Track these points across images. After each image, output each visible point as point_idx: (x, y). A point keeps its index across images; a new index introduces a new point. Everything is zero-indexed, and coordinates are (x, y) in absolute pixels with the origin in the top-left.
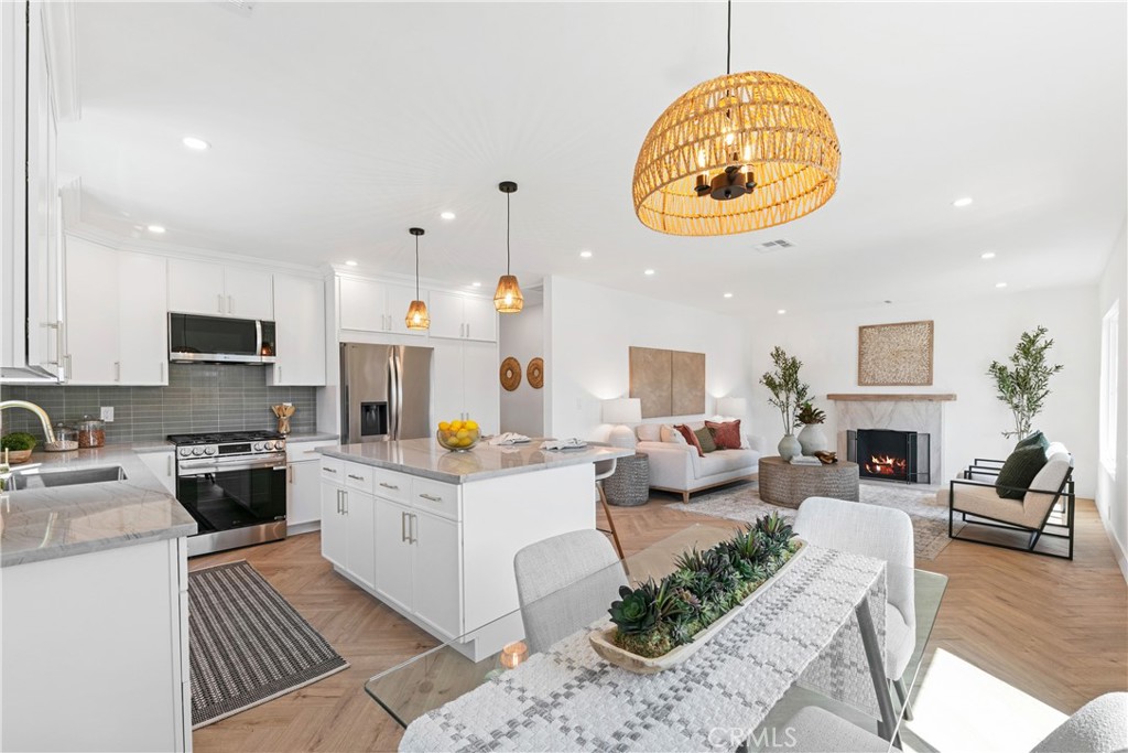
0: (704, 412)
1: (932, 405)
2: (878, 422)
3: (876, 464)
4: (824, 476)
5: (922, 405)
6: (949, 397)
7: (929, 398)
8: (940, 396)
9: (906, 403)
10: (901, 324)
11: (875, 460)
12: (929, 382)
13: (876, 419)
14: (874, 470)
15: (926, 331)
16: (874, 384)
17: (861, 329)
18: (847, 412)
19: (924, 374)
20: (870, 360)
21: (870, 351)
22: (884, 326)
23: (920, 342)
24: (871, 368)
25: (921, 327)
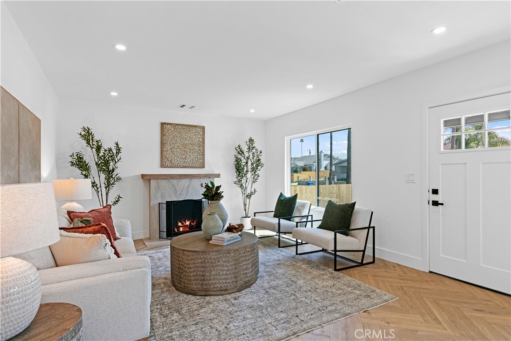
3: (180, 226)
9: (196, 180)
11: (180, 224)
12: (203, 167)
13: (178, 193)
14: (179, 230)
15: (201, 132)
16: (171, 167)
17: (162, 124)
19: (201, 161)
20: (169, 148)
21: (168, 142)
22: (177, 125)
23: (198, 139)
24: (169, 154)
25: (198, 129)
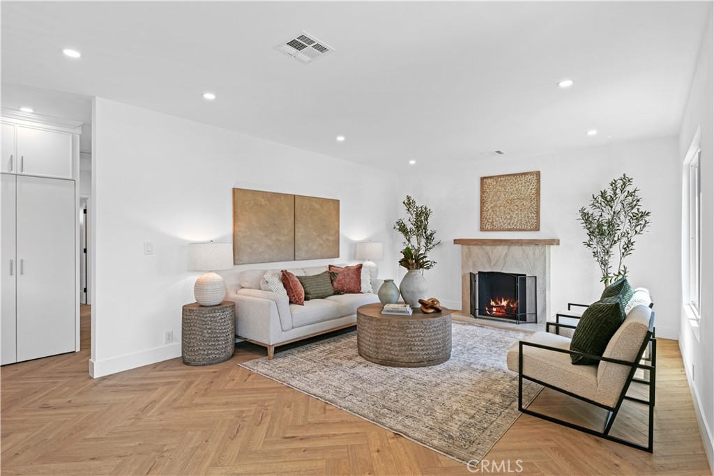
0: (338, 256)
1: (538, 250)
2: (495, 265)
3: (493, 306)
4: (408, 328)
5: (529, 249)
6: (554, 242)
7: (535, 243)
8: (545, 241)
10: (514, 175)
11: (493, 303)
12: (537, 229)
13: (493, 263)
14: (491, 311)
15: (535, 181)
16: (492, 230)
17: (482, 179)
18: (470, 256)
19: (533, 221)
20: (489, 207)
21: (489, 200)
22: (500, 176)
23: (529, 191)
24: (490, 215)
25: (530, 177)
